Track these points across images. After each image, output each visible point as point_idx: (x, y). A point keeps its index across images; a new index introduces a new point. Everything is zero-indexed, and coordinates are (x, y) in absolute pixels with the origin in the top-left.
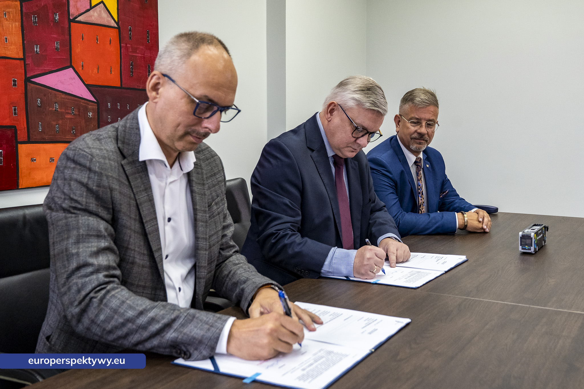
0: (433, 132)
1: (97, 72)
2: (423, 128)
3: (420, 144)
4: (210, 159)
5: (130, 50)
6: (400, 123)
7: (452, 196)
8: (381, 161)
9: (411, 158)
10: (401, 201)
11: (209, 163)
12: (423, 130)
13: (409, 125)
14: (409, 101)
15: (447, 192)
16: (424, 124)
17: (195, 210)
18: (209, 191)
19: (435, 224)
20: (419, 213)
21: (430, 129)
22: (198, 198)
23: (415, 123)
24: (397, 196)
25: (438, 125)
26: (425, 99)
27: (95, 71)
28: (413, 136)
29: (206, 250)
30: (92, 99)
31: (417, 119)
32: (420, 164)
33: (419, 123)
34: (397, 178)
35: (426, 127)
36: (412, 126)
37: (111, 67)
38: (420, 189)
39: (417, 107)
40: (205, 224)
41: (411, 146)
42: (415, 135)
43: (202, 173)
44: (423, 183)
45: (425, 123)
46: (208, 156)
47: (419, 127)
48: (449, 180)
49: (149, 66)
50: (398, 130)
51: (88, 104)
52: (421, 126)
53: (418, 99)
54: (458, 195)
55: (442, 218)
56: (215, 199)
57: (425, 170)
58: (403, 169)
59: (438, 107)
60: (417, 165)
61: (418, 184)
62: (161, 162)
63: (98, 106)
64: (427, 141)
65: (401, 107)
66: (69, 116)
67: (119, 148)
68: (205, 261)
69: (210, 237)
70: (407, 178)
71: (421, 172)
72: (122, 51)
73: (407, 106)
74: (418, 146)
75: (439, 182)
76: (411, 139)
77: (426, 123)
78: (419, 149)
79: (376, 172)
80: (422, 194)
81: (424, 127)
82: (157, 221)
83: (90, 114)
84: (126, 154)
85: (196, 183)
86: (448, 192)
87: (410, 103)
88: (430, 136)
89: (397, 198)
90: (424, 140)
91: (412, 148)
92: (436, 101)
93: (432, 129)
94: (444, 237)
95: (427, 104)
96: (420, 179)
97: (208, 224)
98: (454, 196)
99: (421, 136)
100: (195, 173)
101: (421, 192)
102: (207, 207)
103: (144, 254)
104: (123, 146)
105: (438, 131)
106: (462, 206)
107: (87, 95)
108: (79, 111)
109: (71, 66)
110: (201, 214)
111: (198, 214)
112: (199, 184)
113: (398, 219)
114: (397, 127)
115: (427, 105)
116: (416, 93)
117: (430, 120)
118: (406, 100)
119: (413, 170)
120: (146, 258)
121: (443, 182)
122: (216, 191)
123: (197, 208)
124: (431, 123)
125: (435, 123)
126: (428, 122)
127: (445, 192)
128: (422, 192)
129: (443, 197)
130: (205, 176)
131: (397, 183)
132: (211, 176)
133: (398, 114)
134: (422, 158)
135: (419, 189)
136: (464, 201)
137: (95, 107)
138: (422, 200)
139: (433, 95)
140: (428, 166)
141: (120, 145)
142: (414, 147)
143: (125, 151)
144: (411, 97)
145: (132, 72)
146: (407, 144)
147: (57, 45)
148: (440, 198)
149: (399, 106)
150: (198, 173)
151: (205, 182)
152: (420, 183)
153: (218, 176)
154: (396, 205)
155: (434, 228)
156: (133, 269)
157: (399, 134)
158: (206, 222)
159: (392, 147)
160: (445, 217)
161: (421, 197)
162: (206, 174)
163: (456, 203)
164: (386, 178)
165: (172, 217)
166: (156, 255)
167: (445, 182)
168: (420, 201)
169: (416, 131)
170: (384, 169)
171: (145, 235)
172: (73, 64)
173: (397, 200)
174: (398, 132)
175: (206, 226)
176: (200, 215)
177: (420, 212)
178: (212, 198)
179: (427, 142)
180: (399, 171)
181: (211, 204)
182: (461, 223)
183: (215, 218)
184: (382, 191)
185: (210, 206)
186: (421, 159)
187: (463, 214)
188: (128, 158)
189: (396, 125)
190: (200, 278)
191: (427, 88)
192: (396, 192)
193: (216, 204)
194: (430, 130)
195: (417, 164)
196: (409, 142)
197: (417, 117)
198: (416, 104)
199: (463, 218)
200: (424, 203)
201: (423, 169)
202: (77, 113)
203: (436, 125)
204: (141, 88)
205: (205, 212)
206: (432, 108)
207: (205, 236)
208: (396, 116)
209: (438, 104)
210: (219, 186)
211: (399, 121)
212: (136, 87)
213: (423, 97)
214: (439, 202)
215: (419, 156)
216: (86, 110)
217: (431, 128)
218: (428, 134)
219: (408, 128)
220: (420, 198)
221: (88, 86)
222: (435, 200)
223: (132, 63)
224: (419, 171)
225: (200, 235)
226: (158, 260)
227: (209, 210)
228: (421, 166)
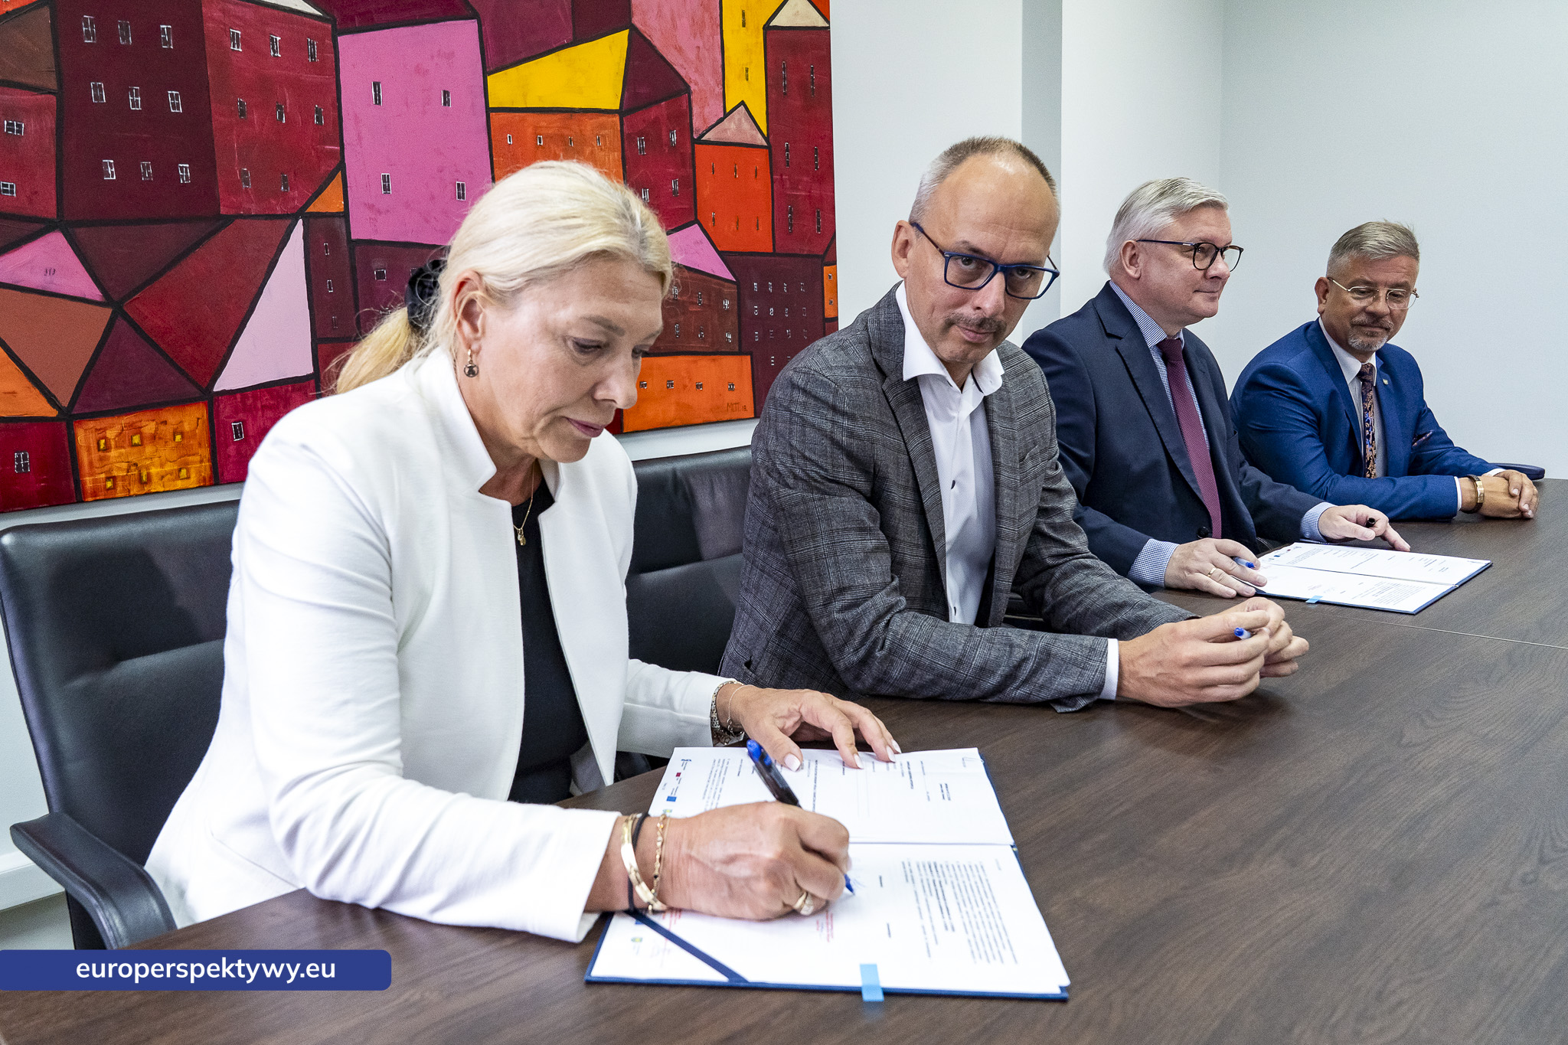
0: (1404, 311)
1: (735, 229)
2: (1381, 303)
3: (1372, 335)
4: (1022, 373)
5: (788, 186)
6: (1327, 295)
7: (1439, 444)
8: (1288, 372)
9: (1352, 366)
10: (1328, 452)
11: (1021, 381)
12: (1381, 306)
13: (1349, 297)
14: (1351, 248)
15: (1428, 435)
16: (1383, 293)
17: (996, 464)
18: (1022, 432)
19: (1408, 498)
20: (1365, 476)
21: (1395, 304)
22: (1001, 443)
23: (1363, 293)
24: (1321, 442)
25: (1416, 295)
26: (1389, 242)
27: (734, 226)
28: (1357, 319)
29: (1013, 541)
30: (731, 277)
31: (1367, 283)
32: (1370, 378)
33: (1372, 293)
34: (1322, 406)
35: (1386, 300)
36: (1355, 298)
37: (758, 218)
38: (1368, 429)
39: (1366, 261)
40: (1013, 492)
41: (1351, 341)
42: (1362, 318)
43: (1009, 399)
44: (1374, 417)
45: (1386, 292)
46: (1018, 368)
47: (1371, 299)
48: (1430, 411)
49: (818, 212)
50: (1323, 307)
51: (724, 286)
52: (1377, 299)
53: (1370, 243)
54: (1450, 442)
55: (1424, 488)
56: (1031, 449)
57: (1381, 390)
58: (1334, 387)
59: (1417, 258)
60: (1364, 381)
61: (1365, 419)
62: (942, 378)
63: (739, 288)
64: (1387, 330)
65: (1331, 262)
66: (693, 309)
67: (875, 360)
68: (1011, 560)
69: (1021, 517)
70: (1343, 407)
71: (1372, 393)
72: (775, 188)
73: (1345, 260)
74: (1367, 340)
75: (1411, 414)
76: (1353, 325)
77: (1388, 292)
78: (1369, 346)
79: (1275, 394)
80: (1373, 439)
81: (1382, 299)
82: (939, 486)
83: (726, 303)
84: (886, 370)
85: (999, 416)
86: (1431, 436)
87: (1354, 253)
88: (1397, 320)
89: (1320, 446)
90: (1381, 327)
91: (1354, 345)
92: (1415, 246)
93: (1402, 305)
94: (1427, 525)
95: (1392, 252)
96: (1370, 408)
97: (1018, 494)
98: (1442, 443)
99: (1375, 318)
100: (996, 398)
101: (1371, 434)
102: (1017, 461)
103: (918, 546)
104: (881, 356)
105: (1415, 309)
106: (1464, 465)
107: (722, 271)
108: (709, 300)
109: (696, 221)
110: (1006, 474)
111: (1003, 472)
112: (1004, 418)
113: (1323, 487)
114: (1320, 302)
115: (1392, 255)
116: (1366, 232)
117: (1398, 285)
118: (1345, 246)
119: (1355, 390)
120: (921, 552)
121: (1420, 414)
122: (1032, 434)
123: (1000, 463)
124: (1401, 291)
125: (1409, 290)
126: (1393, 290)
127: (1425, 434)
128: (1373, 434)
129: (1420, 446)
130: (1013, 406)
131: (1320, 415)
132: (1025, 405)
133: (1324, 275)
134: (1375, 366)
135: (1366, 429)
136: (1465, 453)
137: (734, 291)
138: (1374, 451)
139: (1407, 234)
140: (1386, 382)
141: (876, 355)
142: (1357, 341)
143: (884, 364)
144: (1356, 240)
145: (791, 225)
146: (1343, 337)
147: (674, 185)
148: (1412, 449)
149: (1327, 260)
150: (1001, 399)
151: (1015, 415)
152: (1370, 416)
153: (1036, 407)
154: (1318, 459)
155: (1403, 508)
156: (902, 573)
157: (1324, 315)
158: (1015, 489)
159: (1309, 344)
160: (1430, 486)
161: (1371, 445)
162: (1016, 401)
163: (1448, 457)
164: (1299, 405)
165: (958, 480)
166: (937, 547)
167: (1424, 414)
168: (1369, 454)
169: (1364, 309)
170: (1295, 388)
171: (921, 512)
172: (699, 217)
173: (1321, 449)
174: (1321, 313)
175: (1015, 496)
176: (1005, 476)
177: (1368, 475)
178: (1026, 446)
179: (1390, 332)
180: (1326, 393)
181: (1024, 458)
182: (1469, 499)
183: (1030, 483)
184: (1289, 432)
185: (1022, 459)
186: (1372, 366)
187: (1473, 480)
188: (891, 377)
189: (1319, 299)
190: (1001, 591)
191: (1393, 221)
192: (1319, 435)
193: (1032, 458)
194: (1395, 307)
195: (1363, 378)
196: (1346, 334)
197: (1367, 278)
198: (1367, 252)
199: (1472, 488)
200: (1375, 456)
201: (1376, 388)
202: (706, 302)
203: (1412, 296)
204: (805, 253)
205: (1013, 470)
206: (1403, 261)
207: (1012, 516)
208: (1320, 281)
209: (1417, 251)
210: (1039, 425)
211: (1327, 291)
212: (797, 251)
213: (1382, 237)
214: (1411, 456)
215: (1368, 361)
216: (721, 297)
217: (1399, 302)
218: (1391, 314)
219: (1346, 303)
220: (1368, 446)
221: (721, 254)
222: (1402, 452)
223: (791, 208)
224: (1367, 392)
225: (1005, 512)
226: (939, 555)
227: (1020, 468)
228: (1373, 382)
